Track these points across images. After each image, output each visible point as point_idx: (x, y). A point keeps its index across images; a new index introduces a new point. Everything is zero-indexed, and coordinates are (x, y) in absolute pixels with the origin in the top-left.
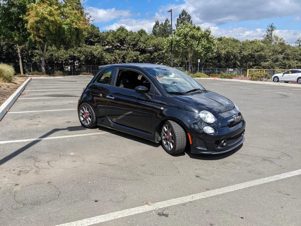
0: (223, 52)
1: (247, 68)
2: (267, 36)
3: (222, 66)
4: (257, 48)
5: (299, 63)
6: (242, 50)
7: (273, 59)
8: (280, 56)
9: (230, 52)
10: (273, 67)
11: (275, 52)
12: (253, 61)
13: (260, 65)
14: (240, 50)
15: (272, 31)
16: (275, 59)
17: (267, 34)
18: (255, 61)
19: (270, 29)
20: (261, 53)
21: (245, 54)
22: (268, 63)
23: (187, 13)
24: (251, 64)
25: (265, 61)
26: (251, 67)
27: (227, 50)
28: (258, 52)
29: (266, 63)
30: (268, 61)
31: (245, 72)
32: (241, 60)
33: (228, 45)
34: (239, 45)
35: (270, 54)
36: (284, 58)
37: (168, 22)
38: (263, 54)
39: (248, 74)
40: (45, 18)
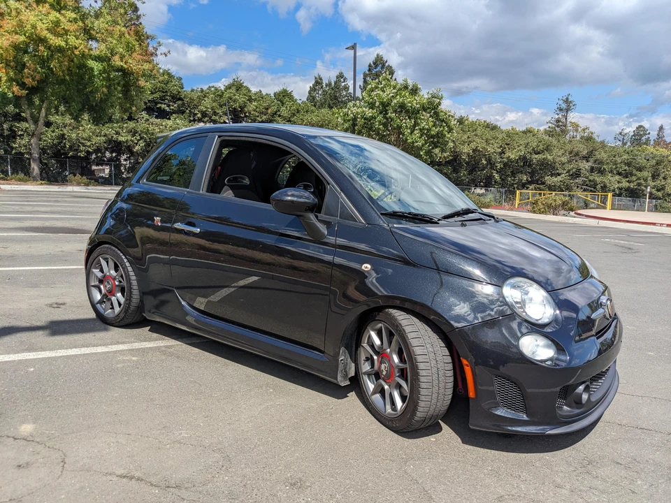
0: (466, 149)
1: (514, 189)
2: (558, 121)
3: (463, 180)
4: (538, 146)
5: (624, 180)
6: (505, 148)
7: (569, 171)
8: (585, 166)
9: (479, 151)
10: (569, 188)
11: (575, 155)
12: (528, 172)
13: (543, 183)
14: (501, 146)
15: (567, 110)
16: (574, 170)
17: (557, 116)
18: (532, 174)
19: (564, 106)
20: (545, 156)
21: (512, 157)
22: (559, 178)
23: (386, 62)
24: (525, 178)
25: (554, 174)
26: (524, 186)
27: (473, 145)
28: (539, 153)
29: (556, 179)
30: (559, 175)
31: (511, 196)
32: (503, 168)
33: (476, 135)
34: (500, 136)
35: (564, 159)
36: (592, 170)
37: (342, 80)
38: (550, 158)
39: (517, 202)
40: (42, 40)
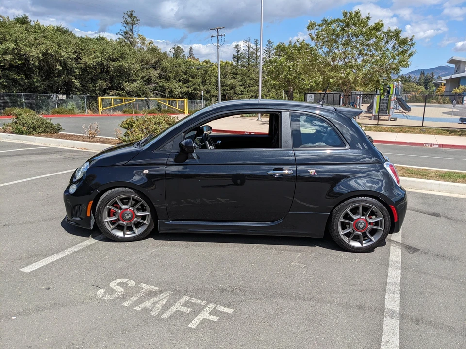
0: (34, 53)
1: (96, 94)
2: (126, 33)
3: (37, 87)
4: (113, 54)
5: (184, 86)
6: (81, 53)
7: (142, 78)
8: (155, 73)
9: (51, 55)
10: (144, 93)
11: (145, 63)
12: (107, 79)
13: (123, 89)
14: (76, 52)
15: (133, 24)
16: (147, 77)
17: (125, 30)
18: (111, 79)
19: (129, 20)
20: (120, 64)
21: (90, 62)
22: (135, 85)
24: (105, 85)
25: (131, 80)
26: (104, 92)
27: (42, 48)
28: (114, 60)
29: (133, 85)
30: (134, 81)
31: (93, 102)
32: (81, 75)
33: (45, 37)
34: (74, 41)
35: (137, 67)
36: (160, 77)
38: (125, 65)
39: (100, 108)
